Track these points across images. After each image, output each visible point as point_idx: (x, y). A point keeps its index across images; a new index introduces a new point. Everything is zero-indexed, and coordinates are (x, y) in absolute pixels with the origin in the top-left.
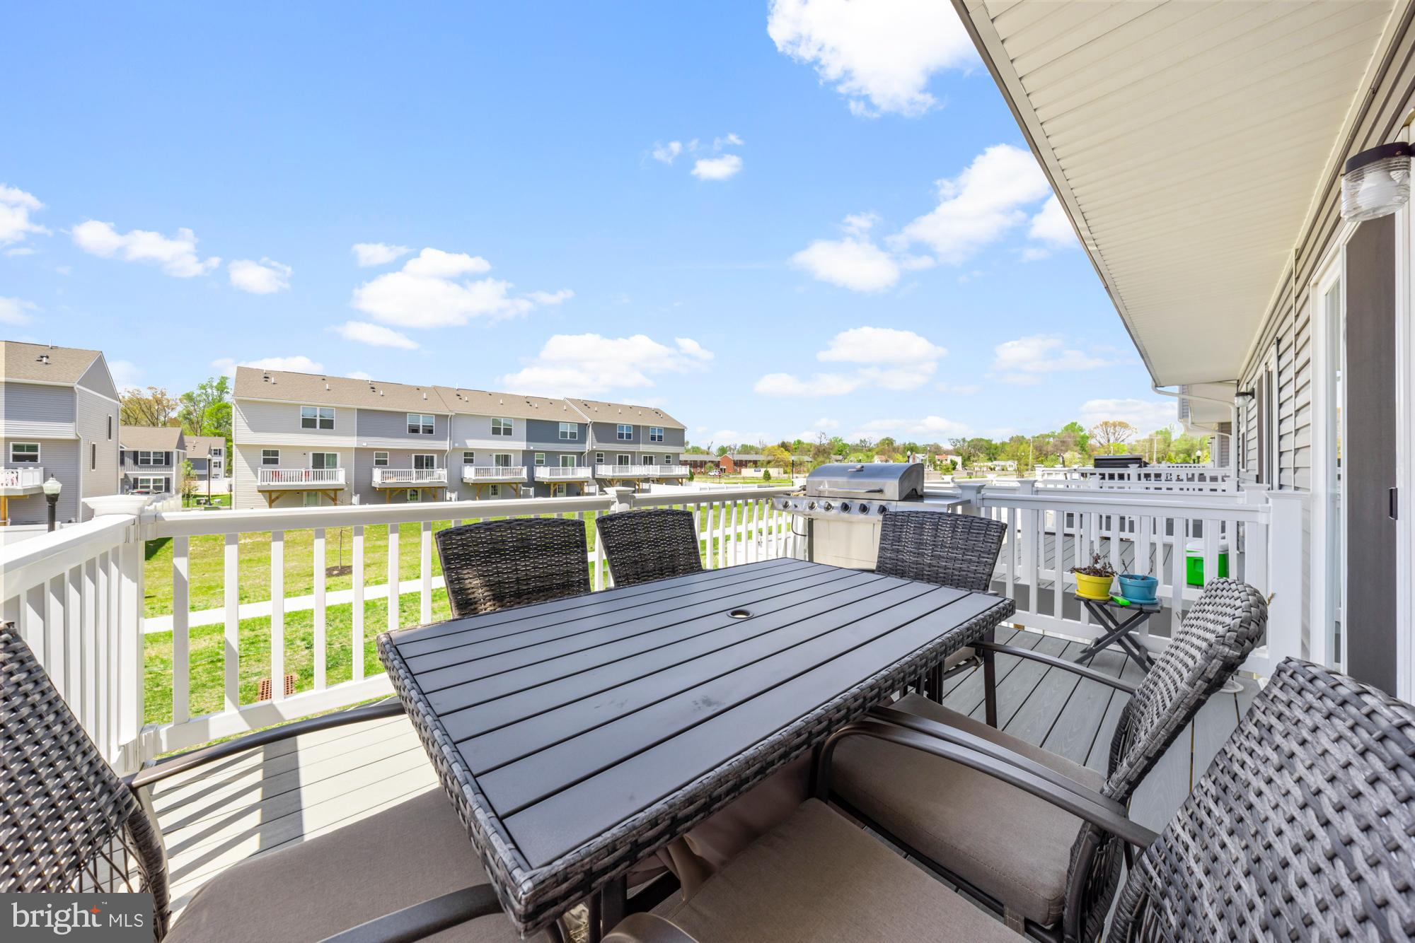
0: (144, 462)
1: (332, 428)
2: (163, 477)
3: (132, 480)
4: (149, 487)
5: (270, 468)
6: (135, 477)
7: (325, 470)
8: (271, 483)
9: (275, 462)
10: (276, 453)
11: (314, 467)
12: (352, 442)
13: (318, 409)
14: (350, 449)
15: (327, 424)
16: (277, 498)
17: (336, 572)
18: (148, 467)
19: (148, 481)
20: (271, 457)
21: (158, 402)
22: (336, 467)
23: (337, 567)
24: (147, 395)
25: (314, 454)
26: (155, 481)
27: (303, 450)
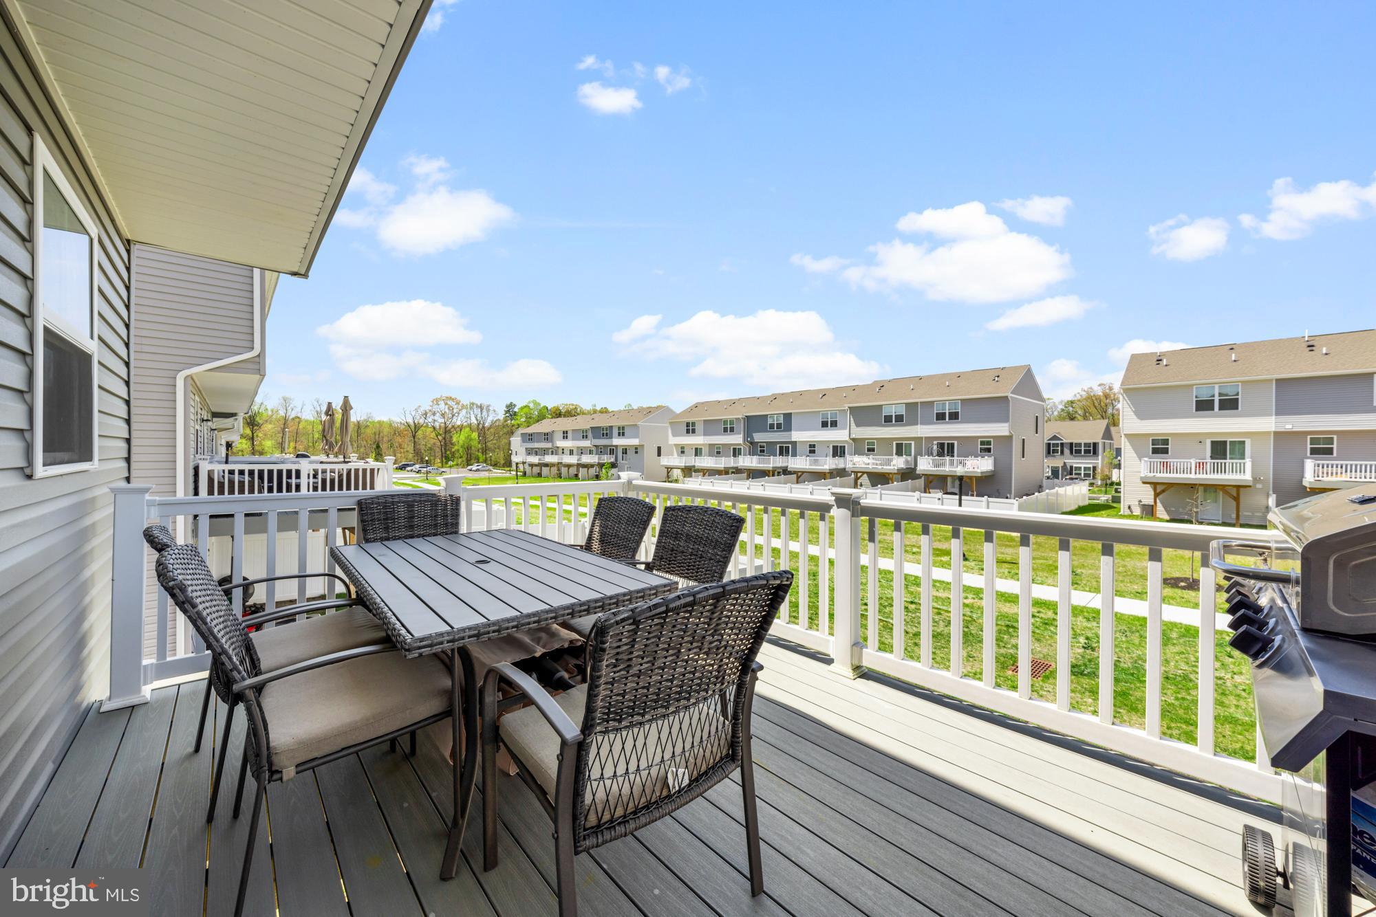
0: (1079, 452)
1: (1237, 408)
2: (1091, 466)
3: (1069, 468)
4: (1080, 474)
5: (1159, 459)
6: (1071, 465)
7: (1228, 461)
8: (1158, 475)
9: (1166, 451)
10: (1166, 442)
11: (1212, 458)
12: (1269, 424)
13: (1217, 387)
14: (1269, 433)
15: (1229, 404)
16: (1163, 491)
17: (1183, 584)
18: (1080, 456)
19: (1080, 468)
20: (1160, 447)
21: (1107, 396)
22: (1244, 459)
23: (1188, 579)
24: (1099, 392)
25: (1213, 443)
26: (1085, 468)
27: (1198, 438)
